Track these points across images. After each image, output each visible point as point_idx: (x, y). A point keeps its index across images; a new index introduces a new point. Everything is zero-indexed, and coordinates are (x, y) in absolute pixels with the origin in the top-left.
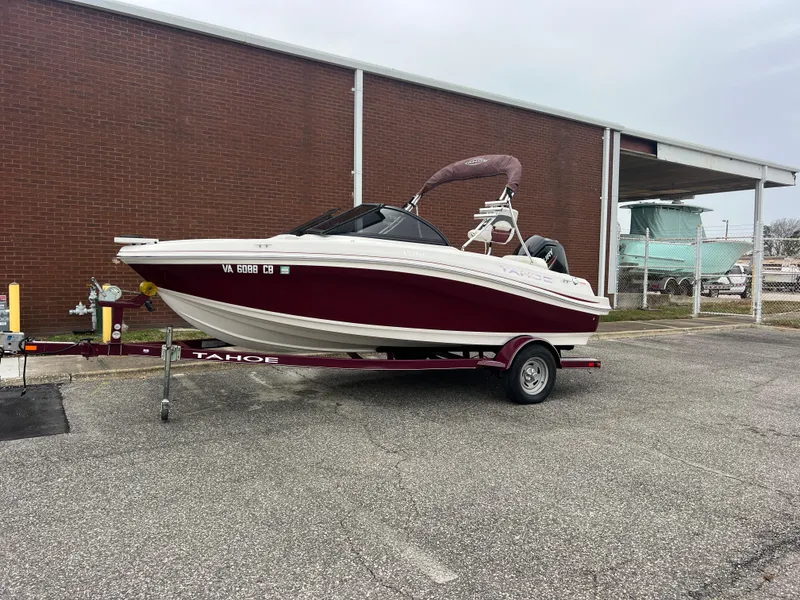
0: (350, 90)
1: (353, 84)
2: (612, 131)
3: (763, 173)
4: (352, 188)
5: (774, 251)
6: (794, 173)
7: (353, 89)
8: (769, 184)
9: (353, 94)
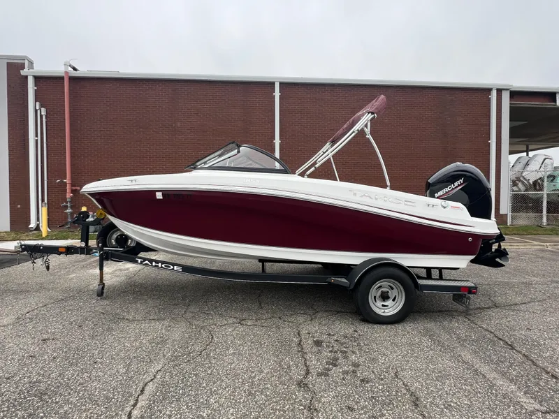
1: (274, 91)
2: (499, 91)
4: (274, 150)
7: (274, 94)
9: (274, 97)
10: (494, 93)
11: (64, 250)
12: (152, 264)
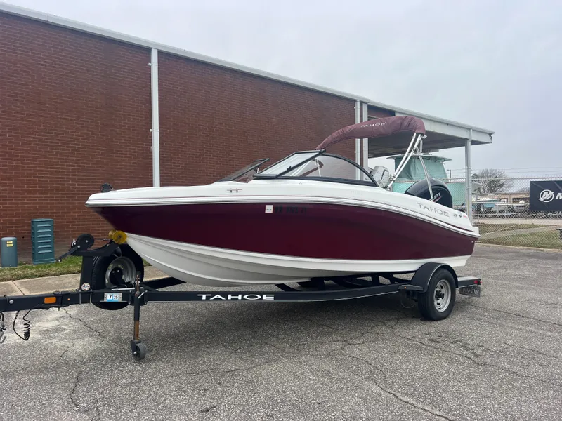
0: (147, 64)
1: (149, 60)
2: (362, 103)
3: (470, 135)
4: (150, 143)
5: (482, 190)
6: (490, 134)
7: (150, 64)
8: (474, 143)
9: (150, 69)
10: (358, 104)
11: (53, 300)
12: (227, 297)
